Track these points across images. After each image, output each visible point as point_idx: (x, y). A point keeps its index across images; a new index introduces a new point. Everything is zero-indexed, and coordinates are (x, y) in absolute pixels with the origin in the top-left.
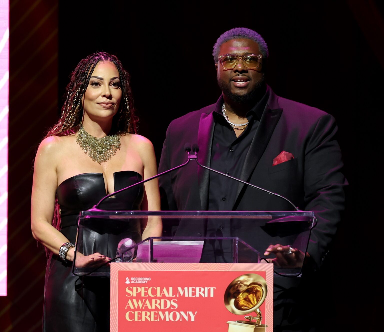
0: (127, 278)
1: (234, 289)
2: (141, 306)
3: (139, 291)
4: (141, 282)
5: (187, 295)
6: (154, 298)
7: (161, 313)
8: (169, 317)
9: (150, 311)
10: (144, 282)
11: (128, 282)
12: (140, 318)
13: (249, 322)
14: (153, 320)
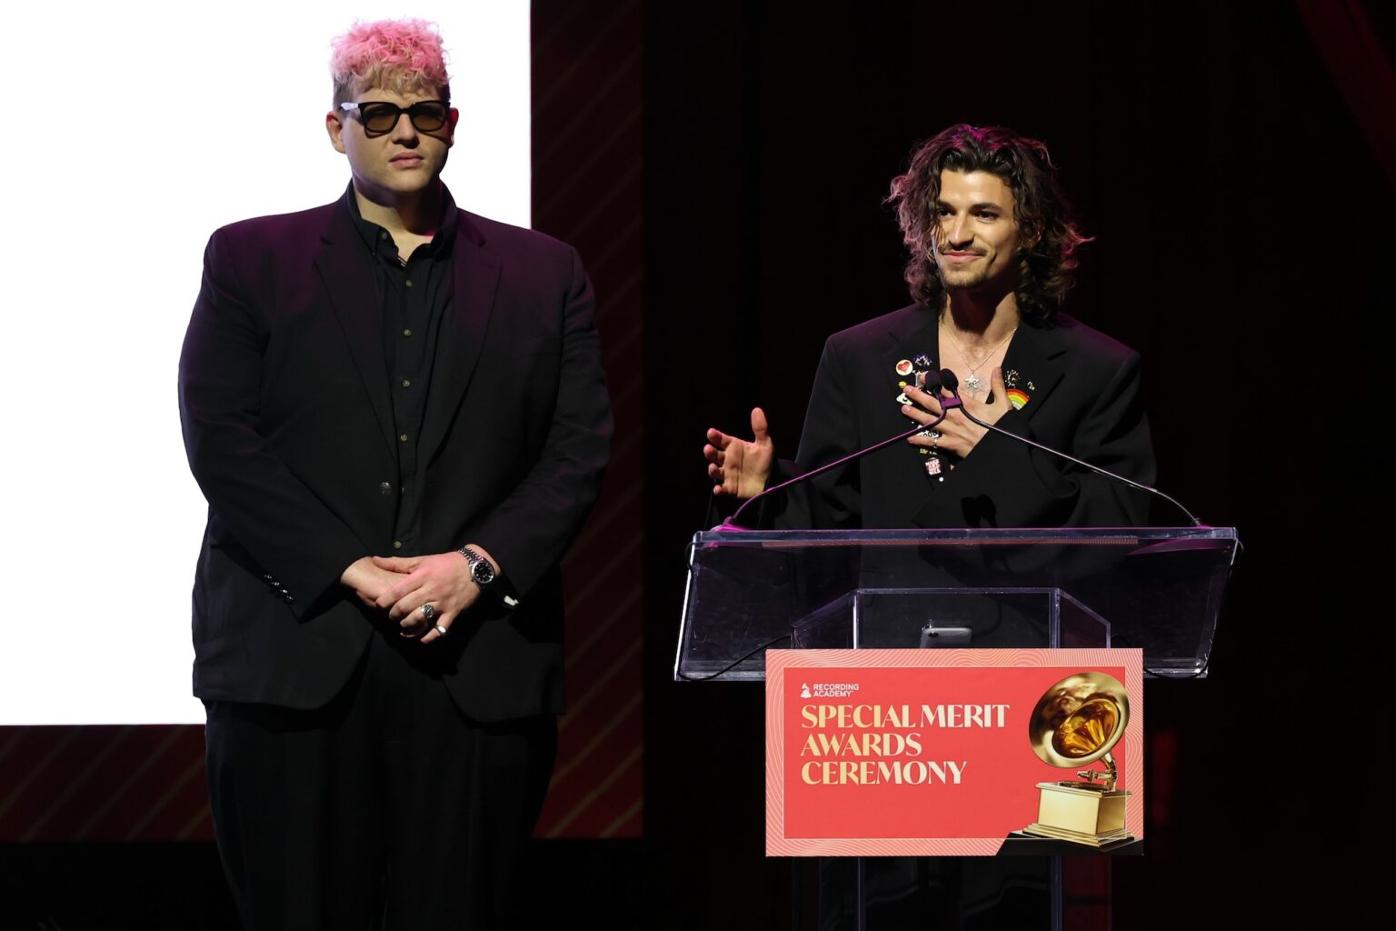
0: (804, 686)
1: (1051, 709)
2: (836, 748)
3: (832, 715)
4: (836, 694)
5: (942, 724)
6: (866, 731)
7: (882, 765)
8: (902, 774)
9: (859, 760)
10: (843, 694)
11: (806, 694)
12: (835, 777)
13: (1088, 786)
14: (864, 780)
